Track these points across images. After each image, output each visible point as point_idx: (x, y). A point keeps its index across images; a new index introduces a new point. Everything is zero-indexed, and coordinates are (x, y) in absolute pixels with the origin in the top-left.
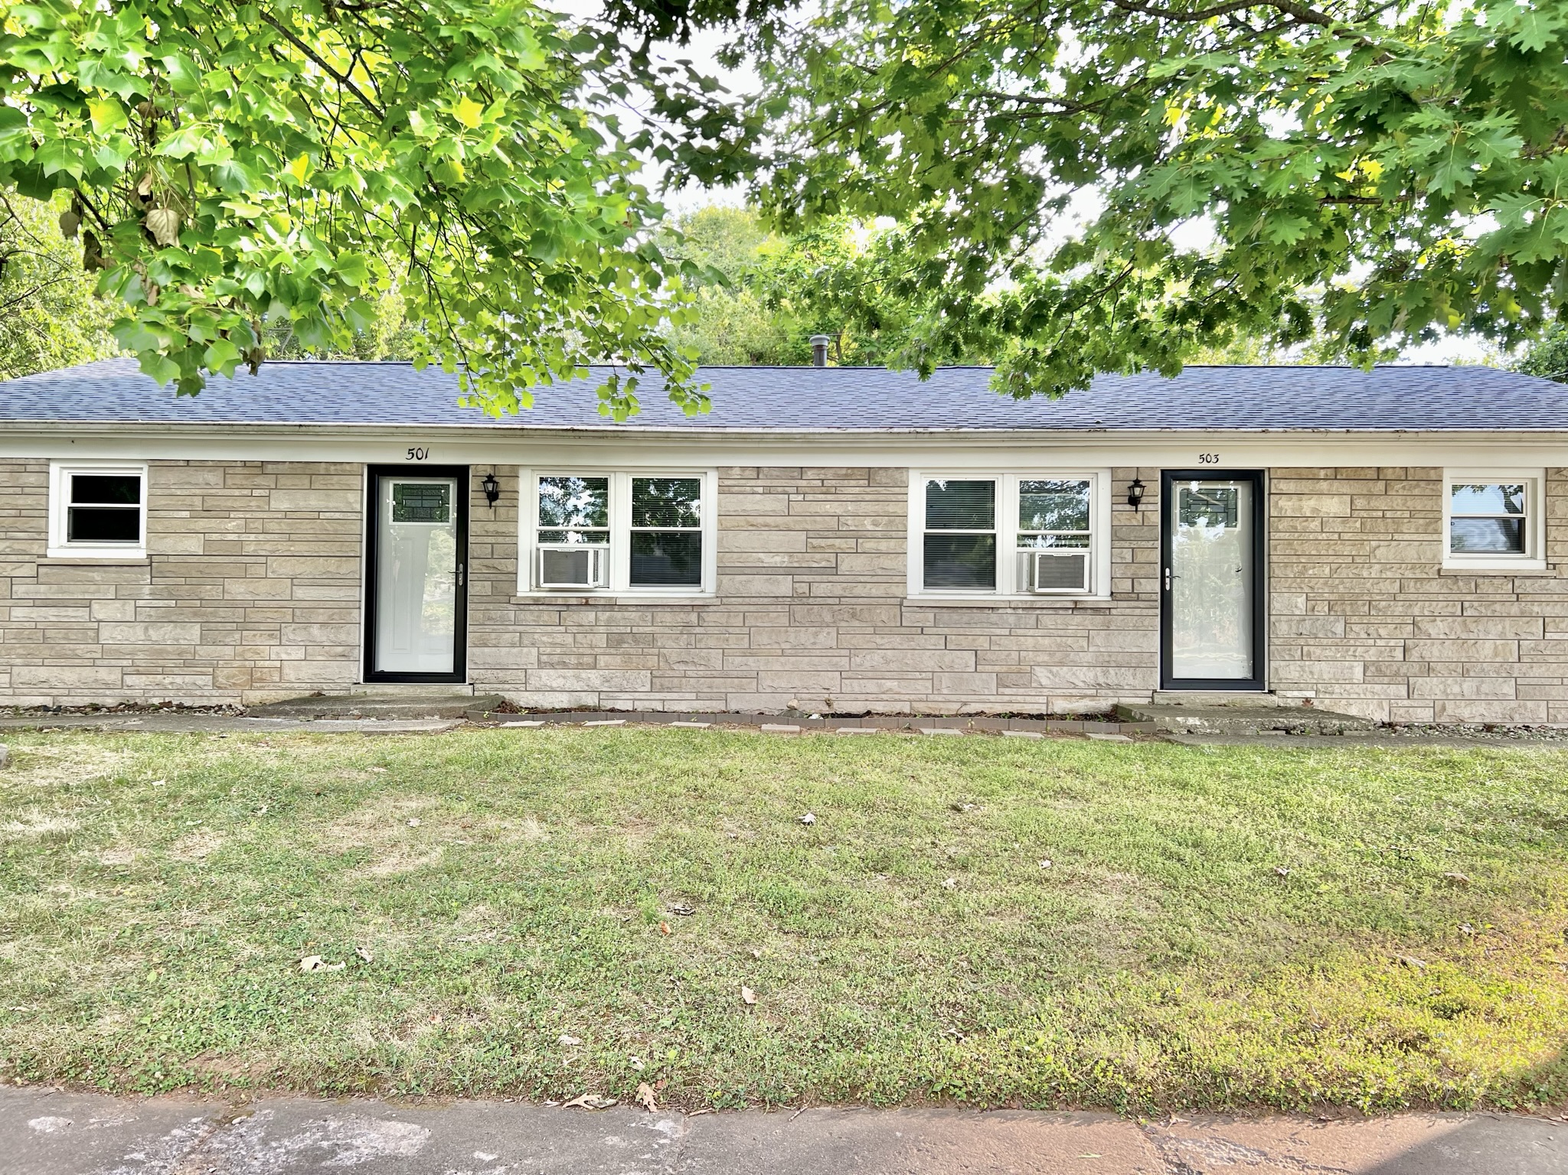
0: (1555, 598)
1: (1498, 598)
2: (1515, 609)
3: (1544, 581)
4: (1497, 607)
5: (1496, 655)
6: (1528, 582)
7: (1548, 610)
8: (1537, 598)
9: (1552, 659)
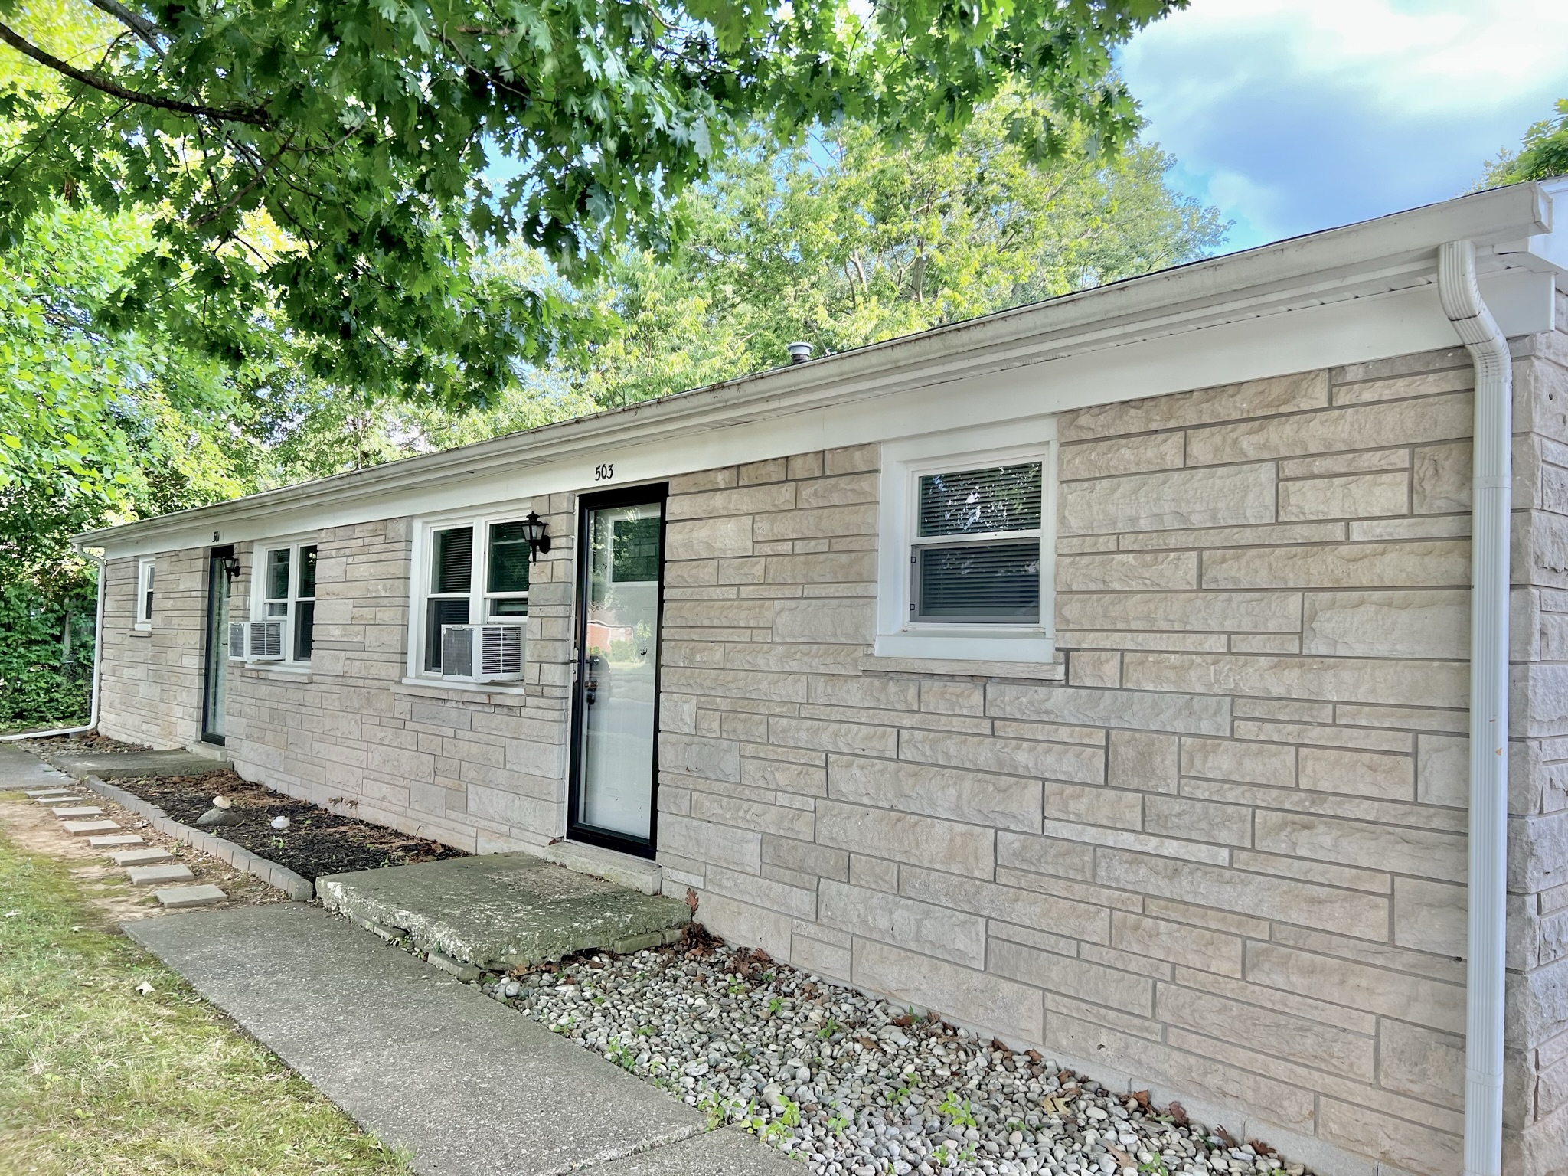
0: (1064, 733)
1: (957, 724)
2: (985, 754)
3: (1042, 691)
4: (952, 746)
5: (950, 859)
6: (1011, 691)
7: (1051, 763)
8: (1027, 730)
9: (1057, 888)
